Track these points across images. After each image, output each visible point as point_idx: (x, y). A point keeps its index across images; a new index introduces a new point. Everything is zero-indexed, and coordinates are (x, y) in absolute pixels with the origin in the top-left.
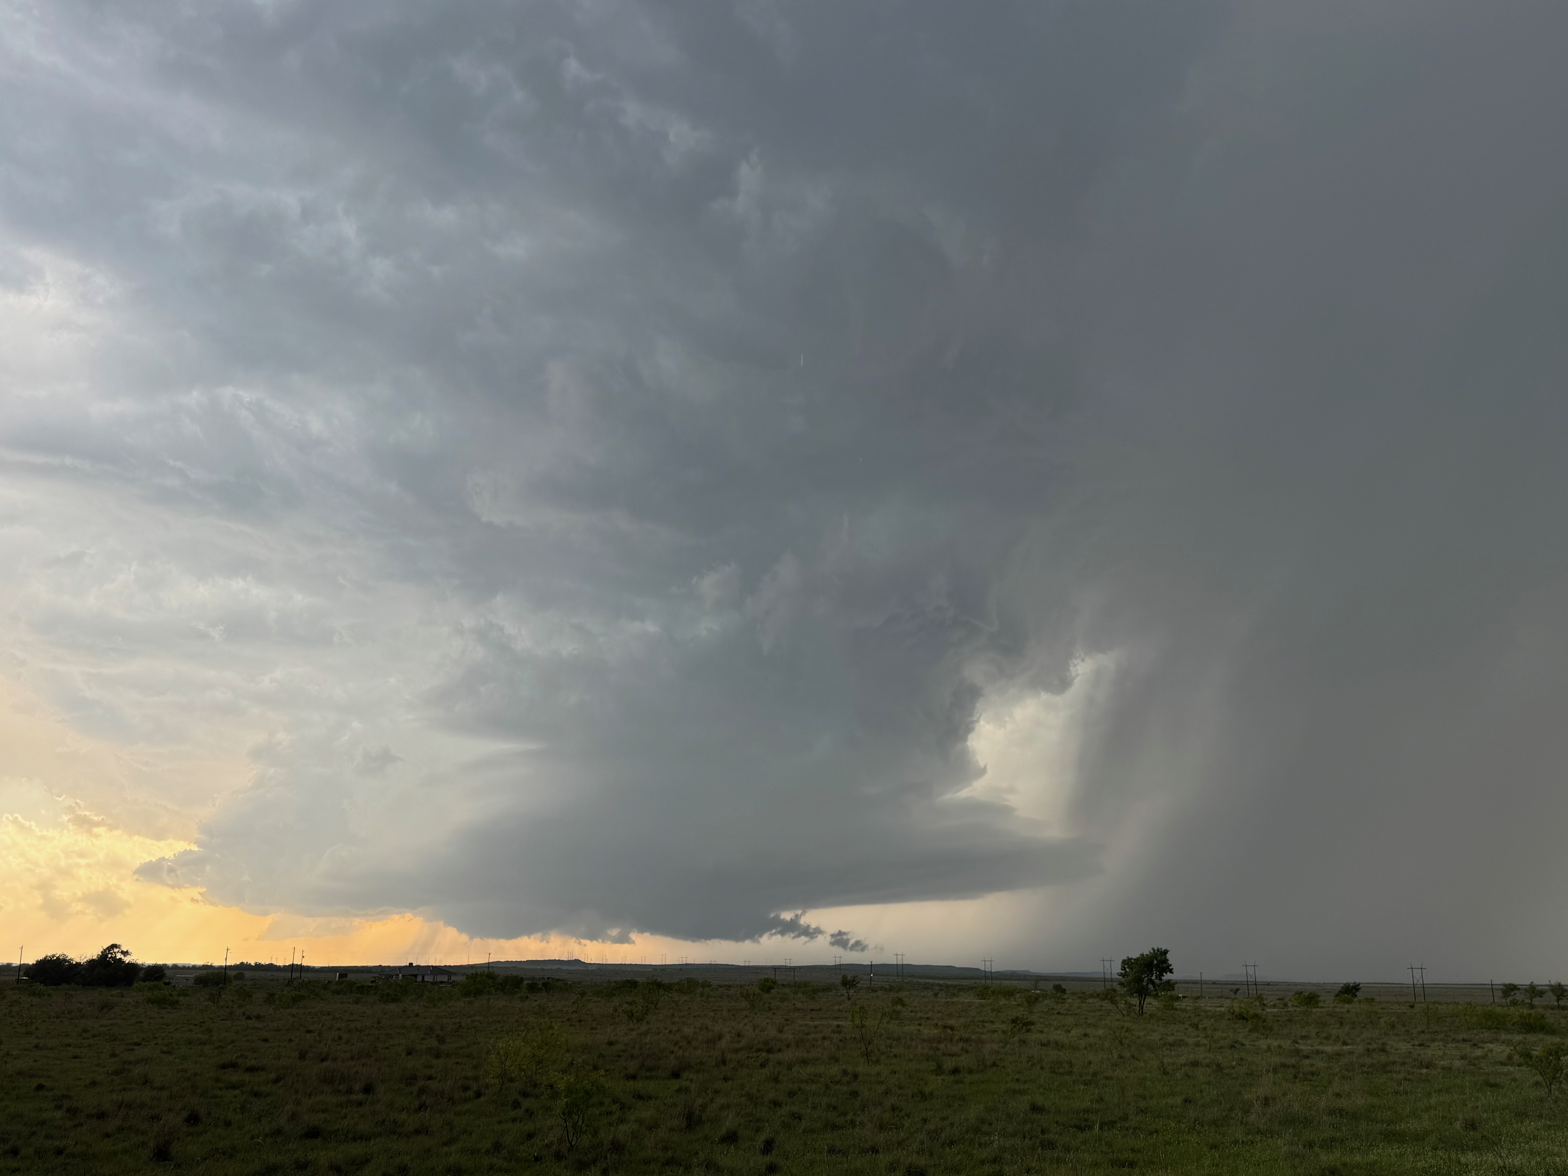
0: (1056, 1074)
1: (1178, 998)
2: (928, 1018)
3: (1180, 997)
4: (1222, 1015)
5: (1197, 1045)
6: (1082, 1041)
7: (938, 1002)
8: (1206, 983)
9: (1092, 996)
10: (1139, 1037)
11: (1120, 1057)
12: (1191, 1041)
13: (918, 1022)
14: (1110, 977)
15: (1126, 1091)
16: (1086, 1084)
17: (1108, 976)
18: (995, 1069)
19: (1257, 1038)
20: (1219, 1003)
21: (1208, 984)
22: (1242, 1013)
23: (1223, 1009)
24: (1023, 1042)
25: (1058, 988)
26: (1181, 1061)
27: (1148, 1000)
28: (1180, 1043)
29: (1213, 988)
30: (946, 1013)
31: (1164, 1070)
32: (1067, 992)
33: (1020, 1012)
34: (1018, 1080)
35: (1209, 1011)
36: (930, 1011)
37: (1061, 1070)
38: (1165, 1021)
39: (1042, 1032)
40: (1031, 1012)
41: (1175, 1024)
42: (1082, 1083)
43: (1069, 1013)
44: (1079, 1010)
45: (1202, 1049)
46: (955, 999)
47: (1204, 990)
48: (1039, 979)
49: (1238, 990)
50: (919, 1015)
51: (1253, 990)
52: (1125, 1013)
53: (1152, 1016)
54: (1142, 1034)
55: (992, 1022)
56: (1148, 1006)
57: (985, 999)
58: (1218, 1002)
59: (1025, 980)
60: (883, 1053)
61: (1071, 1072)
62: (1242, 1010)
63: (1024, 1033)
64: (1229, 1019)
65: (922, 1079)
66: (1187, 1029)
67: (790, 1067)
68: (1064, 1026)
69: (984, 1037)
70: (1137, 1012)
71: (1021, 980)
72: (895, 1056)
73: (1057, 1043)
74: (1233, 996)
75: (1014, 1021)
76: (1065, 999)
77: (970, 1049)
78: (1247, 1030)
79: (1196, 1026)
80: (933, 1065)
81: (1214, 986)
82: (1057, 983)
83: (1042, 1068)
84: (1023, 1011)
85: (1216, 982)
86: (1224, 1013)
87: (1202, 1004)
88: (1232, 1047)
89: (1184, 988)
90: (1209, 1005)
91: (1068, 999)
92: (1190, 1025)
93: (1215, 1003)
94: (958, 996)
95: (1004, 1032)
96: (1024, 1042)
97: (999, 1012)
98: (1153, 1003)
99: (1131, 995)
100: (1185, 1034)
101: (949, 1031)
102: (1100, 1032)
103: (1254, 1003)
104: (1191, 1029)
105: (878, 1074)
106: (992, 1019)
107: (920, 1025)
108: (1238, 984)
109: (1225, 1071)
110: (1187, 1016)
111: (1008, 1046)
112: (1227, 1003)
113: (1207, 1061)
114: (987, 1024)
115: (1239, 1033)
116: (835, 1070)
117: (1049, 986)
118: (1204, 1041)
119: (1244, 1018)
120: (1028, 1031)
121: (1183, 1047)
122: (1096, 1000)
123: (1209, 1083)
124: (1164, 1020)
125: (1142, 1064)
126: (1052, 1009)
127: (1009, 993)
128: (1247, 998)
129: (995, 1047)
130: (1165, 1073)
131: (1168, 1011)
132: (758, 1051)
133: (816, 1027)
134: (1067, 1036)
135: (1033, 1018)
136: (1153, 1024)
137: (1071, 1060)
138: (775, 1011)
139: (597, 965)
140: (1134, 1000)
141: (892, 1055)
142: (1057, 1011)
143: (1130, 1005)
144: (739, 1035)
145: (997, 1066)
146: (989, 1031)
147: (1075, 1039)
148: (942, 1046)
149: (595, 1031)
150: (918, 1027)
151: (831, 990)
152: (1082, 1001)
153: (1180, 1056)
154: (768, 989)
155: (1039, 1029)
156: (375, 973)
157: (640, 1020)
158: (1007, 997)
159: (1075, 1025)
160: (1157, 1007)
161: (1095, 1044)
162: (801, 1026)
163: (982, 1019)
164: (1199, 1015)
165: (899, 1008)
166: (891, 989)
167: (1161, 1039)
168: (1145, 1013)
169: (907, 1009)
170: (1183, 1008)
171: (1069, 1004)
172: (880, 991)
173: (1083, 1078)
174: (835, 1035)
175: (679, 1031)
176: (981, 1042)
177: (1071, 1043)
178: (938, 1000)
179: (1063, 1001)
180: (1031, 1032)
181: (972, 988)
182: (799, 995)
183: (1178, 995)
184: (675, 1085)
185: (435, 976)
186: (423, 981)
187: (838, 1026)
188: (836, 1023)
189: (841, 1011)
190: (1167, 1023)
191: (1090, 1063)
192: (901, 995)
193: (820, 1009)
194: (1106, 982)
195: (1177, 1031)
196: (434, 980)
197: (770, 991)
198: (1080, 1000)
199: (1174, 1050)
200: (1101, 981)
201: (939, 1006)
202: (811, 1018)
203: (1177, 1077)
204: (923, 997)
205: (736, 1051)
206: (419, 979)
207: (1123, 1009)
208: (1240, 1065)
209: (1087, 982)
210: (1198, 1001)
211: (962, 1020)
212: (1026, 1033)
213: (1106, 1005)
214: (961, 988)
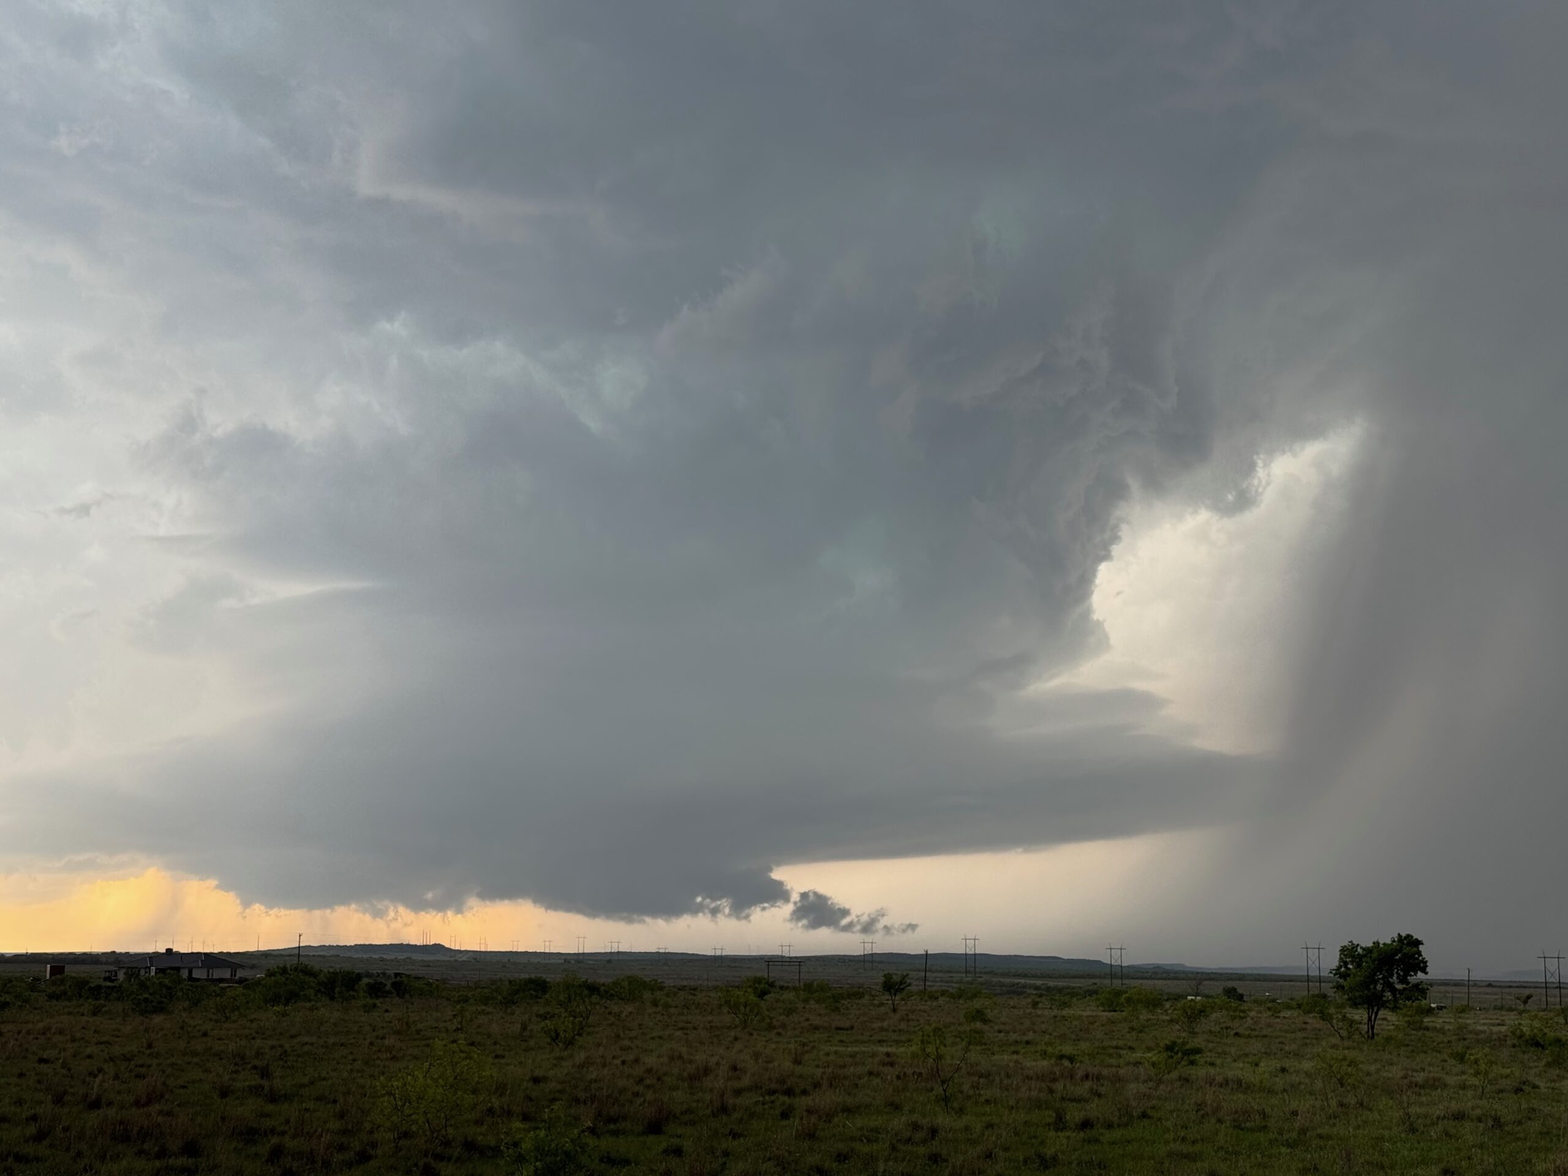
0: (1242, 1129)
1: (1430, 1011)
2: (1027, 1043)
3: (1433, 1009)
4: (1502, 1040)
5: (1464, 1087)
6: (1277, 1079)
7: (1039, 1016)
8: (1476, 984)
9: (1288, 1007)
10: (1368, 1074)
11: (1342, 1105)
12: (1451, 1080)
13: (1013, 1048)
14: (1317, 973)
15: (1352, 1156)
16: (1289, 1146)
17: (1314, 973)
18: (1146, 1122)
19: (1558, 1076)
20: (1497, 1019)
21: (1480, 987)
22: (1535, 1035)
23: (1503, 1029)
24: (1185, 1080)
25: (1231, 992)
26: (1438, 1112)
27: (1382, 1013)
28: (1434, 1084)
29: (1487, 994)
30: (1055, 1034)
31: (1411, 1125)
32: (1245, 998)
33: (1175, 1033)
34: (1184, 1139)
35: (1482, 1032)
36: (1029, 1031)
37: (1248, 1125)
38: (1410, 1048)
39: (1212, 1064)
40: (1194, 1033)
41: (1426, 1052)
42: (1283, 1145)
43: (1254, 1033)
44: (1270, 1029)
45: (1470, 1093)
46: (1066, 1012)
47: (1473, 996)
48: (1199, 978)
49: (1529, 997)
50: (1014, 1037)
51: (1555, 996)
52: (1344, 1033)
53: (1388, 1039)
54: (1373, 1068)
55: (1130, 1048)
56: (1380, 1022)
57: (1115, 1011)
58: (1495, 1017)
59: (1177, 979)
60: (969, 1097)
61: (1265, 1127)
62: (1536, 1031)
63: (1184, 1066)
64: (1514, 1046)
65: (1035, 1137)
66: (1445, 1061)
67: (828, 1118)
68: (1247, 1055)
69: (1122, 1071)
70: (1363, 1032)
71: (1169, 979)
72: (987, 1101)
73: (1239, 1082)
74: (1522, 1007)
75: (1169, 1048)
76: (1244, 1011)
77: (1102, 1090)
78: (1544, 1062)
79: (1461, 1058)
80: (1050, 1116)
81: (1489, 990)
82: (1230, 984)
83: (1220, 1121)
84: (1179, 1030)
85: (1493, 984)
86: (1506, 1036)
87: (1469, 1020)
88: (1518, 1090)
89: (1440, 992)
90: (1482, 1021)
91: (1250, 1010)
92: (1452, 1055)
93: (1491, 1019)
94: (1070, 1007)
95: (1154, 1064)
96: (1187, 1080)
97: (1141, 1032)
98: (1389, 1018)
99: (1355, 1005)
100: (1443, 1069)
101: (1066, 1063)
102: (1307, 1065)
103: (1556, 1019)
104: (1452, 1062)
105: (967, 1128)
106: (1129, 1044)
107: (1016, 1052)
108: (1530, 987)
109: (1506, 1128)
110: (1446, 1040)
111: (1162, 1087)
112: (1511, 1019)
113: (1478, 1112)
114: (1124, 1052)
115: (1530, 1068)
116: (898, 1123)
117: (1217, 988)
118: (1475, 1081)
119: (1537, 1044)
120: (1192, 1063)
121: (1439, 1090)
122: (1295, 1013)
123: (1481, 1146)
124: (1407, 1045)
125: (1376, 1116)
126: (1227, 1028)
127: (1154, 1002)
128: (1544, 1010)
129: (1143, 1088)
130: (1413, 1130)
131: (1414, 1032)
132: (772, 1092)
133: (853, 1056)
134: (1254, 1072)
135: (1198, 1042)
136: (1390, 1053)
137: (1264, 1109)
138: (780, 1030)
139: (471, 954)
140: (1359, 1015)
141: (982, 1099)
142: (1234, 1032)
143: (1352, 1022)
144: (734, 1068)
145: (1149, 1117)
146: (1128, 1064)
147: (1267, 1075)
148: (1059, 1086)
149: (503, 1061)
150: (1015, 1057)
151: (867, 997)
152: (1273, 1015)
153: (1435, 1104)
154: (762, 994)
155: (1208, 1059)
156: (106, 963)
157: (569, 1043)
158: (1151, 1007)
159: (1266, 1053)
160: (1397, 1026)
161: (1300, 1083)
162: (828, 1054)
163: (1114, 1043)
164: (1465, 1039)
165: (978, 1025)
166: (960, 995)
167: (1405, 1077)
168: (1377, 1035)
169: (991, 1027)
170: (1438, 1026)
171: (1252, 1019)
172: (943, 998)
173: (1285, 1137)
174: (887, 1069)
175: (637, 1061)
176: (1119, 1079)
177: (1261, 1082)
178: (1039, 1012)
179: (1241, 1014)
180: (1197, 1065)
181: (1091, 993)
182: (812, 1004)
183: (1433, 1005)
184: (658, 1143)
185: (211, 970)
186: (190, 978)
187: (888, 1055)
188: (884, 1049)
189: (887, 1030)
190: (1413, 1051)
191: (1295, 1113)
192: (977, 1004)
193: (852, 1028)
194: (1310, 984)
195: (1429, 1065)
196: (208, 976)
197: (766, 997)
198: (1270, 1013)
199: (1425, 1095)
200: (1301, 981)
201: (1043, 1022)
202: (841, 1041)
203: (1431, 1136)
204: (1014, 1007)
205: (738, 1092)
206: (185, 974)
207: (1341, 1028)
208: (1530, 1119)
209: (1280, 983)
210: (1462, 1015)
211: (1084, 1046)
212: (1190, 1067)
213: (1313, 1021)
214: (1073, 993)
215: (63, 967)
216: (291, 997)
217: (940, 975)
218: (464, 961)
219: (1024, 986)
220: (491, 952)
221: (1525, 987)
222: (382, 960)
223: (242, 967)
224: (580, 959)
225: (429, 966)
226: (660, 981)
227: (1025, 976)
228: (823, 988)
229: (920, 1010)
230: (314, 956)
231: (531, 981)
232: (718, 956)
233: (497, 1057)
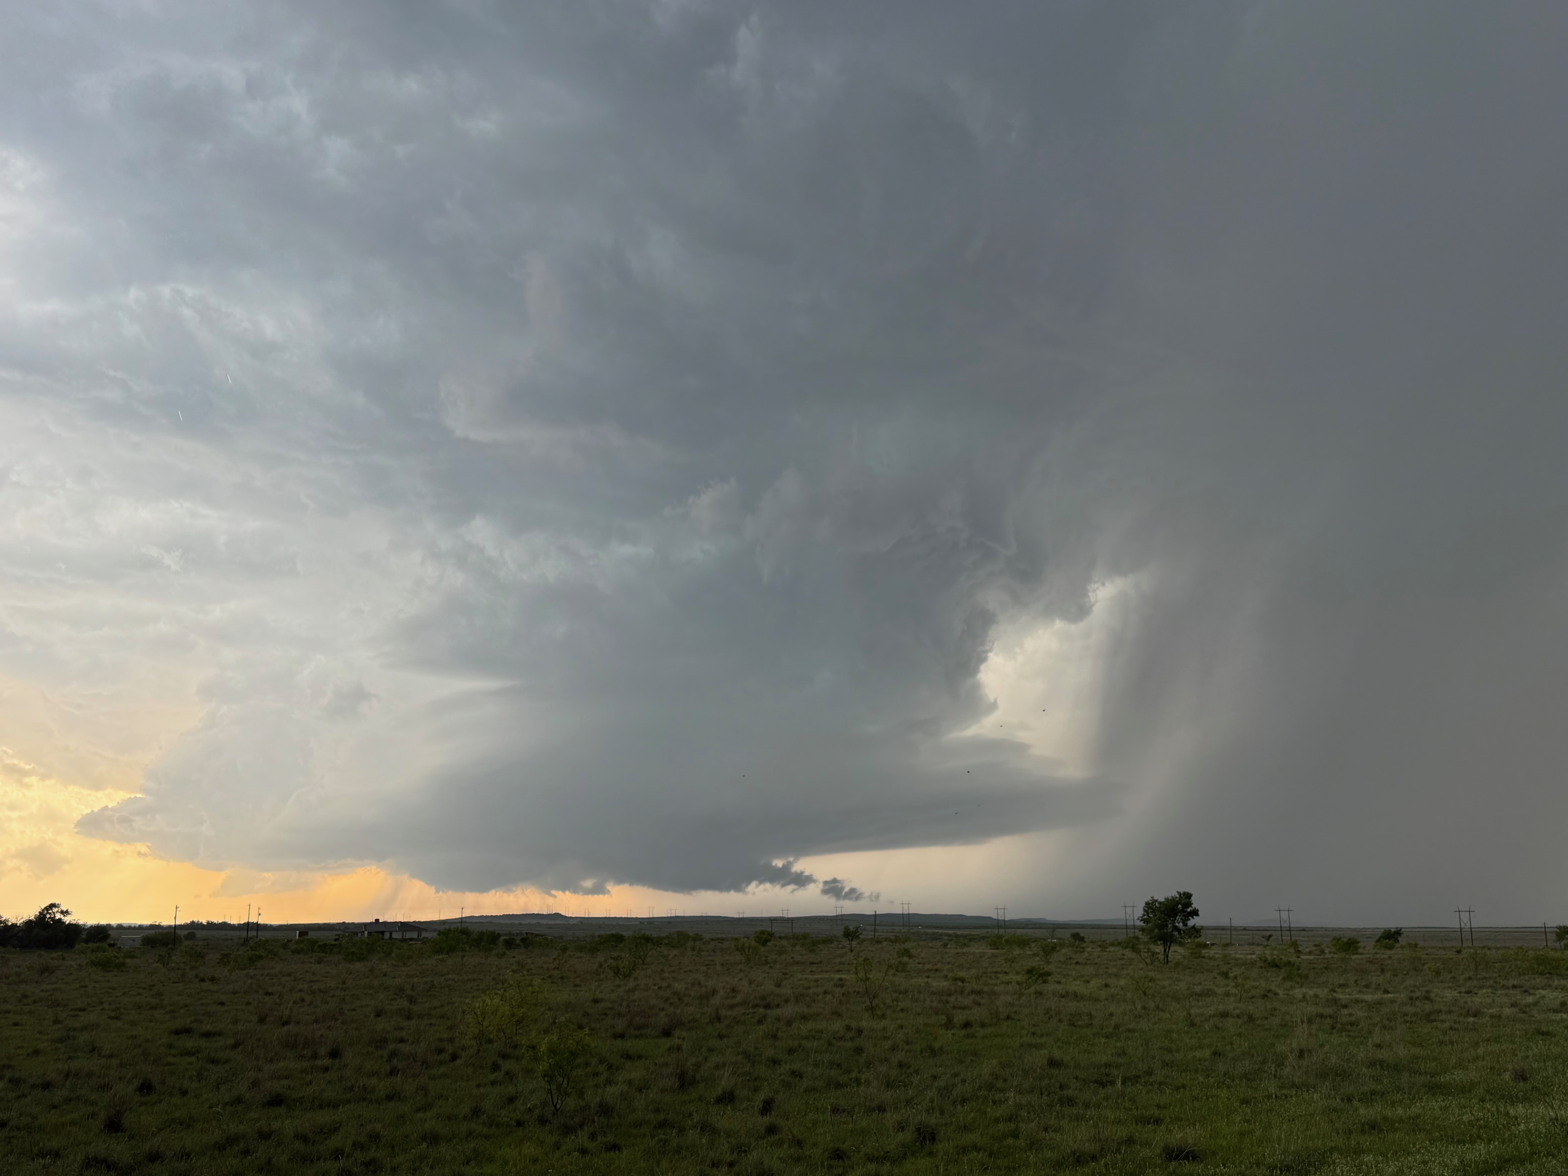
0: (1076, 1026)
1: (1205, 946)
2: (937, 970)
3: (1208, 944)
4: (1253, 963)
5: (1228, 995)
6: (1102, 992)
7: (947, 953)
8: (1236, 929)
9: (1112, 944)
10: (1164, 987)
11: (1144, 1008)
12: (1220, 991)
13: (927, 974)
14: (1132, 923)
15: (1150, 1044)
16: (1107, 1037)
17: (1130, 923)
18: (1009, 1022)
19: (1291, 987)
20: (1250, 950)
21: (1239, 930)
22: (1274, 959)
23: (1254, 957)
24: (1040, 994)
25: (1076, 937)
26: (1210, 1012)
27: (1174, 948)
28: (1209, 993)
29: (1243, 935)
30: (956, 965)
31: (1191, 1021)
32: (1085, 940)
33: (1036, 962)
34: (1034, 1034)
35: (1239, 958)
36: (939, 962)
37: (1080, 1023)
38: (1192, 970)
39: (1059, 983)
40: (1048, 962)
41: (1202, 973)
42: (1103, 1037)
43: (1089, 962)
44: (1099, 959)
45: (1232, 999)
46: (965, 950)
47: (1234, 936)
48: (1055, 927)
49: (1270, 936)
50: (928, 966)
51: (1287, 936)
52: (1148, 961)
53: (1177, 964)
54: (1167, 983)
55: (1006, 973)
56: (1173, 954)
57: (998, 949)
58: (1249, 949)
59: (1040, 928)
60: (889, 1007)
61: (1091, 1024)
62: (1275, 957)
63: (1040, 984)
64: (1261, 967)
65: (931, 1034)
66: (1215, 978)
67: (789, 1023)
68: (1083, 976)
69: (996, 988)
70: (1161, 960)
71: (1036, 928)
72: (902, 1010)
73: (1076, 995)
74: (1266, 943)
75: (1030, 972)
76: (1083, 948)
77: (982, 1001)
78: (1281, 977)
79: (1225, 975)
80: (943, 1019)
81: (1245, 932)
82: (1075, 931)
83: (1060, 1021)
84: (1039, 961)
85: (1247, 928)
86: (1256, 961)
87: (1231, 951)
88: (1264, 996)
89: (1213, 935)
90: (1240, 952)
91: (1087, 947)
92: (1219, 974)
93: (1246, 950)
94: (968, 947)
95: (1018, 983)
96: (1041, 993)
97: (1013, 962)
98: (1179, 951)
99: (1155, 942)
100: (1214, 983)
101: (960, 984)
102: (1122, 982)
103: (1288, 950)
104: (1219, 978)
105: (884, 1029)
106: (1005, 970)
107: (928, 977)
108: (1271, 930)
109: (1257, 1022)
110: (1216, 964)
111: (1024, 998)
112: (1259, 950)
113: (1238, 1011)
114: (1001, 975)
115: (1273, 981)
116: (837, 1026)
117: (1067, 934)
118: (1235, 991)
119: (1277, 966)
120: (1045, 982)
121: (1211, 997)
122: (1117, 949)
123: (1240, 1035)
124: (1190, 968)
125: (1168, 1016)
126: (1070, 958)
127: (1023, 943)
128: (1281, 945)
129: (1009, 999)
130: (1192, 1024)
131: (1195, 960)
132: (756, 1006)
133: (816, 981)
134: (1087, 987)
135: (1051, 968)
136: (1178, 973)
137: (1091, 1012)
138: (772, 965)
139: (579, 919)
140: (1159, 949)
141: (899, 1008)
142: (1076, 961)
143: (1154, 953)
144: (733, 990)
145: (1013, 1019)
146: (1002, 983)
147: (1095, 989)
148: (952, 999)
149: (579, 988)
150: (926, 980)
151: (835, 943)
152: (1102, 950)
153: (1208, 1007)
154: (764, 942)
155: (1056, 979)
156: (339, 930)
157: (627, 976)
158: (1022, 946)
159: (1096, 975)
160: (1184, 955)
161: (1117, 994)
162: (800, 980)
163: (994, 970)
164: (1229, 963)
165: (905, 959)
166: (897, 940)
167: (1188, 989)
168: (1171, 962)
169: (914, 960)
170: (1211, 955)
171: (1088, 953)
172: (886, 943)
173: (1104, 1031)
174: (837, 990)
175: (669, 987)
176: (995, 994)
177: (1091, 994)
178: (948, 951)
179: (1082, 950)
180: (1048, 983)
181: (984, 938)
182: (798, 948)
183: (1208, 943)
184: (666, 1043)
185: (404, 933)
186: (391, 938)
187: (841, 979)
188: (838, 976)
189: (844, 964)
190: (1194, 972)
191: (1111, 1015)
192: (907, 945)
193: (821, 962)
194: (1128, 930)
195: (1205, 980)
196: (403, 936)
197: (769, 944)
198: (1101, 949)
199: (1202, 1001)
200: (1122, 929)
201: (949, 957)
202: (811, 971)
203: (1206, 1029)
204: (931, 948)
205: (732, 1007)
206: (387, 935)
207: (1147, 958)
208: (1273, 1015)
209: (1108, 930)
210: (1226, 948)
211: (974, 971)
212: (1043, 985)
213: (1128, 953)
214: (972, 939)
215: (308, 932)
216: (451, 950)
217: (885, 928)
218: (574, 924)
219: (941, 935)
220: (592, 918)
221: (1268, 930)
222: (520, 924)
223: (425, 930)
224: (651, 922)
225: (551, 928)
226: (700, 934)
227: (942, 928)
228: (805, 936)
229: (869, 950)
230: (476, 922)
231: (613, 935)
232: (741, 918)
233: (575, 986)
